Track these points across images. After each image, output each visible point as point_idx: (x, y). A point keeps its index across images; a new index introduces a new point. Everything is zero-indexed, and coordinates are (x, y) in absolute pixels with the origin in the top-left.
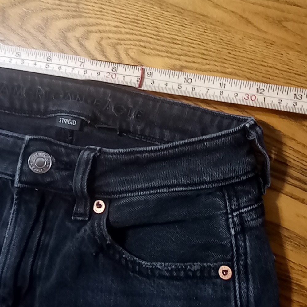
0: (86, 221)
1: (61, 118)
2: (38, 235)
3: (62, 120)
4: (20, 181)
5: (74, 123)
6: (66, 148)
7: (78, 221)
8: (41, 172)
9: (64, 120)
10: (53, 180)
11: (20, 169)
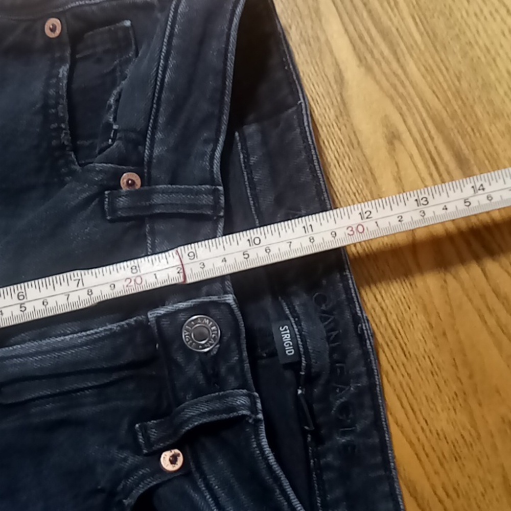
0: (141, 450)
1: (287, 327)
2: (90, 384)
3: (286, 330)
4: (159, 319)
5: (289, 352)
6: (241, 361)
7: (136, 439)
8: (187, 342)
9: (287, 333)
10: (183, 365)
11: (177, 308)
